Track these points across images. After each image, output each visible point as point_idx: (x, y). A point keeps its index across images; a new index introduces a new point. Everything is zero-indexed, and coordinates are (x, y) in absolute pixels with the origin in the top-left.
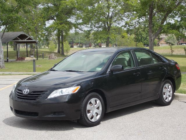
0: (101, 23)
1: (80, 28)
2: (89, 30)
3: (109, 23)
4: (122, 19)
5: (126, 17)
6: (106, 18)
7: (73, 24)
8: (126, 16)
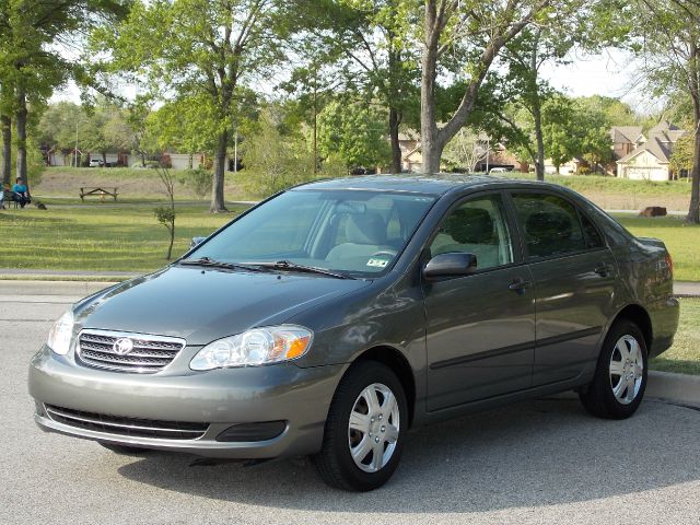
0: (195, 68)
1: (103, 85)
2: (143, 94)
3: (227, 71)
4: (281, 57)
5: (297, 51)
6: (215, 48)
7: (69, 67)
8: (297, 46)
